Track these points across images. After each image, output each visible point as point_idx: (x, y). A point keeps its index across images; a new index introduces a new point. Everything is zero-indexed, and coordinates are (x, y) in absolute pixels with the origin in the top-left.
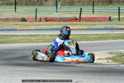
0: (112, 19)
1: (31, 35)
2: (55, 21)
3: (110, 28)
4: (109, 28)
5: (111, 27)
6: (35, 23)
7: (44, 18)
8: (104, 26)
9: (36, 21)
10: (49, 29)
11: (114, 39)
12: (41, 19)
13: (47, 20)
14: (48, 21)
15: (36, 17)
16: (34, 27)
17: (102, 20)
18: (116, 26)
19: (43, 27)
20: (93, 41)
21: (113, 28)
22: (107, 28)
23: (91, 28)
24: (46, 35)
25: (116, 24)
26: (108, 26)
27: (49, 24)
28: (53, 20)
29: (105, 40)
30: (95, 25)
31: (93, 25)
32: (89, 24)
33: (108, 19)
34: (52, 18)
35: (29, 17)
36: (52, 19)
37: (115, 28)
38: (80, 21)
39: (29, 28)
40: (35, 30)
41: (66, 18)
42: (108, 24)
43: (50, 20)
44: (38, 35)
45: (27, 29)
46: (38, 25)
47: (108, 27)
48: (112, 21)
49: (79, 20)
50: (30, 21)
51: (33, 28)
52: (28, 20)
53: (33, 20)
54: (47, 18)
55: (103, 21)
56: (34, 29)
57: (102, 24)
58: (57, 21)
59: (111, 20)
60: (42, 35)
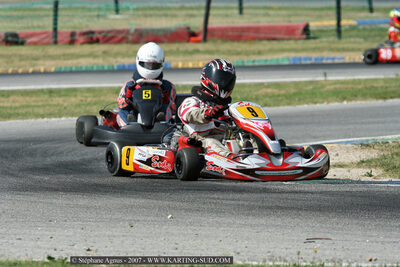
0: (314, 31)
1: (51, 92)
2: (120, 41)
3: (313, 61)
4: (308, 62)
5: (316, 59)
6: (53, 50)
7: (84, 34)
8: (293, 55)
9: (56, 42)
10: (106, 68)
11: (344, 99)
12: (73, 34)
13: (92, 38)
14: (97, 41)
15: (55, 29)
16: (53, 63)
17: (281, 36)
18: (332, 55)
19: (84, 63)
20: (274, 105)
21: (324, 61)
22: (303, 62)
23: (246, 64)
24: (101, 90)
25: (332, 50)
26: (303, 55)
27: (105, 52)
28: (113, 37)
29: (315, 103)
30: (260, 53)
31: (254, 53)
32: (239, 49)
33: (300, 31)
34: (109, 32)
35: (32, 31)
36: (110, 35)
37: (330, 61)
38: (205, 40)
39: (37, 68)
40: (58, 73)
41: (159, 30)
42: (304, 50)
43: (104, 37)
44: (75, 90)
45: (31, 70)
46: (64, 55)
47: (306, 59)
48: (314, 38)
49: (201, 37)
50: (35, 43)
51: (52, 66)
52: (29, 40)
53: (46, 40)
54: (92, 32)
55: (283, 39)
56: (53, 69)
57: (283, 50)
58: (127, 42)
59: (312, 35)
60: (89, 90)
